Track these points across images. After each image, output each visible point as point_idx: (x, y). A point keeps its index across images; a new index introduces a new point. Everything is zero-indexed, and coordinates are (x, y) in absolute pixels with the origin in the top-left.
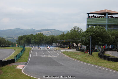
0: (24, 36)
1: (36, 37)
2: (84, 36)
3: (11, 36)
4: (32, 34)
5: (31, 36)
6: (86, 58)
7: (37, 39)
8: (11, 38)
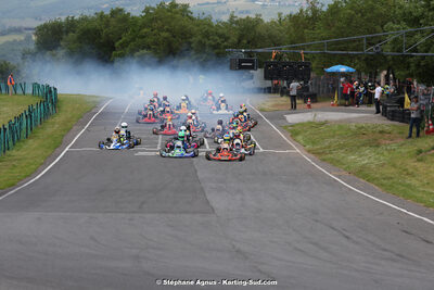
0: (71, 25)
1: (145, 30)
2: (415, 21)
3: (17, 23)
4: (121, 10)
5: (113, 22)
6: (411, 164)
7: (149, 40)
8: (10, 38)
